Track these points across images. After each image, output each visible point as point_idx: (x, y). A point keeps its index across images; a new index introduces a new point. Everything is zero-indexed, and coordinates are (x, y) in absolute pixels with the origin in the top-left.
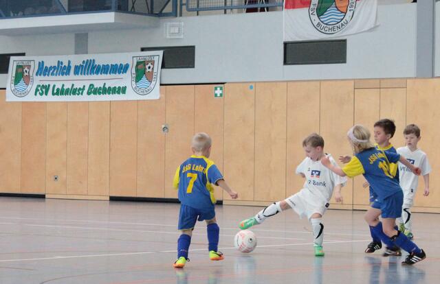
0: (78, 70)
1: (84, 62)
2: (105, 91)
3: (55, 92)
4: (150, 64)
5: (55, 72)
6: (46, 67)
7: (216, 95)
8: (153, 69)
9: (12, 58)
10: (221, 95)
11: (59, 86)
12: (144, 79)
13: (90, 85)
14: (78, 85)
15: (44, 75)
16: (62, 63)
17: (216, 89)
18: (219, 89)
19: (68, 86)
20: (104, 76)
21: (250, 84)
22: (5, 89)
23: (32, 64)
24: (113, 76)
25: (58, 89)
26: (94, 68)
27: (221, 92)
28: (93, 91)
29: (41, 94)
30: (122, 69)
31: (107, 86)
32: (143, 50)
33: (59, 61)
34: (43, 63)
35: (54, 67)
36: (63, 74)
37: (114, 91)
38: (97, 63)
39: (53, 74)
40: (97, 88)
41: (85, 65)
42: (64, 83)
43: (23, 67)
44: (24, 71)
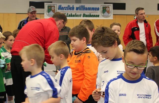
0: (77, 9)
1: (80, 6)
2: (90, 16)
3: (68, 15)
4: (108, 8)
5: (67, 9)
6: (62, 7)
8: (109, 10)
9: (45, 4)
11: (70, 13)
12: (106, 13)
13: (84, 14)
14: (78, 14)
15: (62, 10)
16: (70, 6)
17: (135, 17)
18: (136, 17)
20: (89, 11)
22: (44, 14)
23: (56, 6)
24: (93, 11)
26: (84, 8)
28: (84, 15)
30: (98, 9)
31: (91, 14)
32: (105, 3)
33: (68, 6)
34: (61, 5)
35: (66, 7)
36: (71, 10)
37: (94, 16)
38: (85, 7)
39: (66, 9)
40: (87, 15)
41: (80, 7)
42: (72, 13)
43: (51, 7)
44: (52, 8)
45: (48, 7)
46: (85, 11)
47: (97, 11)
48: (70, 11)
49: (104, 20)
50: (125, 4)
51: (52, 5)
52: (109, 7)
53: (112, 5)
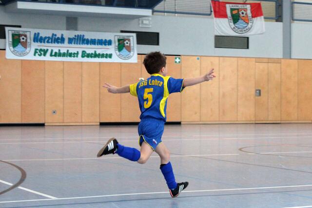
0: (70, 41)
1: (75, 36)
2: (96, 55)
3: (53, 54)
4: (127, 41)
5: (50, 41)
6: (41, 37)
7: (176, 62)
8: (130, 44)
9: (7, 29)
10: (179, 62)
11: (56, 50)
12: (124, 50)
13: (83, 51)
14: (72, 51)
15: (41, 42)
16: (55, 35)
17: (176, 58)
18: (178, 58)
19: (63, 51)
20: (93, 46)
21: (197, 57)
22: (5, 50)
23: (28, 34)
24: (100, 46)
25: (56, 53)
26: (84, 40)
27: (179, 60)
28: (84, 55)
29: (40, 55)
30: (109, 43)
31: (97, 53)
32: (122, 32)
33: (53, 34)
34: (38, 34)
35: (49, 37)
36: (58, 42)
37: (103, 56)
38: (86, 37)
39: (48, 42)
40: (89, 54)
41: (76, 38)
42: (60, 48)
43: (20, 35)
44: (21, 38)
45: (13, 35)
46: (86, 46)
47: (107, 47)
48: (56, 44)
49: (121, 63)
50: (158, 34)
51: (21, 33)
52: (129, 40)
53: (134, 35)
